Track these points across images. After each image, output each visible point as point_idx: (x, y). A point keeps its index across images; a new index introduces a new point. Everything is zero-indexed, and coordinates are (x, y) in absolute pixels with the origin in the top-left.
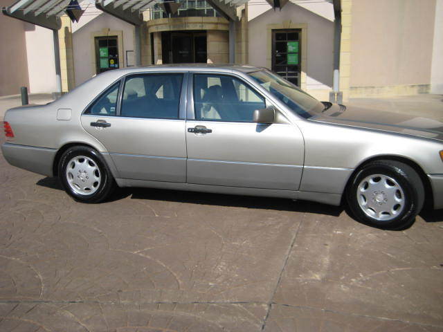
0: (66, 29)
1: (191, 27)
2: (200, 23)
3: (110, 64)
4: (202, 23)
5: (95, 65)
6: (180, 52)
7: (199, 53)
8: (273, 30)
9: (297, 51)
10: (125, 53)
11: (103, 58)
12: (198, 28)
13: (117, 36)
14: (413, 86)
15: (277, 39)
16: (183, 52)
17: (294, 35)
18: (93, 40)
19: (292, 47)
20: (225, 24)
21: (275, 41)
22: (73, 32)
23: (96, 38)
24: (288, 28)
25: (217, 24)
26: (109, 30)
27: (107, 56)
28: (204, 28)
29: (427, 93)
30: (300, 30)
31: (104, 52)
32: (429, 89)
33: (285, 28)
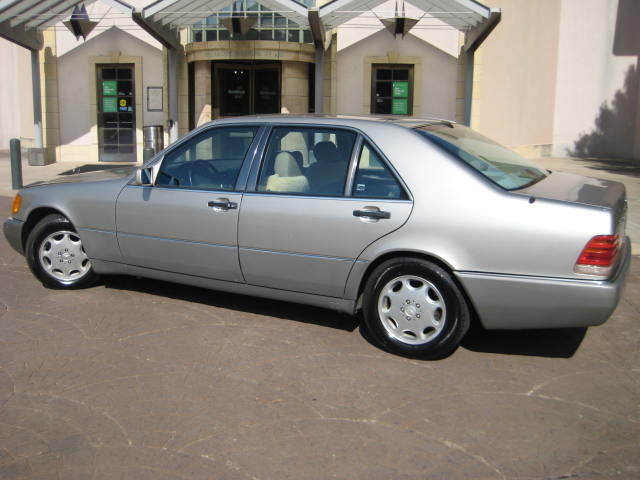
0: (48, 50)
1: (263, 56)
2: (275, 50)
3: (119, 106)
4: (279, 50)
5: (95, 107)
6: (230, 92)
7: (262, 93)
8: (374, 65)
9: (406, 95)
10: (145, 90)
11: (108, 96)
12: (272, 57)
13: (133, 65)
14: (536, 146)
15: (378, 78)
16: (236, 92)
17: (404, 72)
18: (93, 68)
19: (399, 89)
20: (307, 53)
21: (376, 80)
22: (58, 56)
23: (98, 65)
24: (394, 62)
25: (297, 52)
26: (120, 54)
27: (115, 93)
28: (280, 59)
29: (549, 156)
30: (412, 66)
31: (110, 88)
32: (550, 150)
33: (391, 62)
